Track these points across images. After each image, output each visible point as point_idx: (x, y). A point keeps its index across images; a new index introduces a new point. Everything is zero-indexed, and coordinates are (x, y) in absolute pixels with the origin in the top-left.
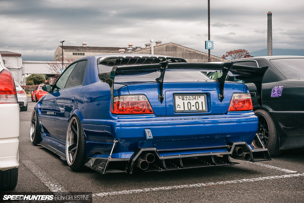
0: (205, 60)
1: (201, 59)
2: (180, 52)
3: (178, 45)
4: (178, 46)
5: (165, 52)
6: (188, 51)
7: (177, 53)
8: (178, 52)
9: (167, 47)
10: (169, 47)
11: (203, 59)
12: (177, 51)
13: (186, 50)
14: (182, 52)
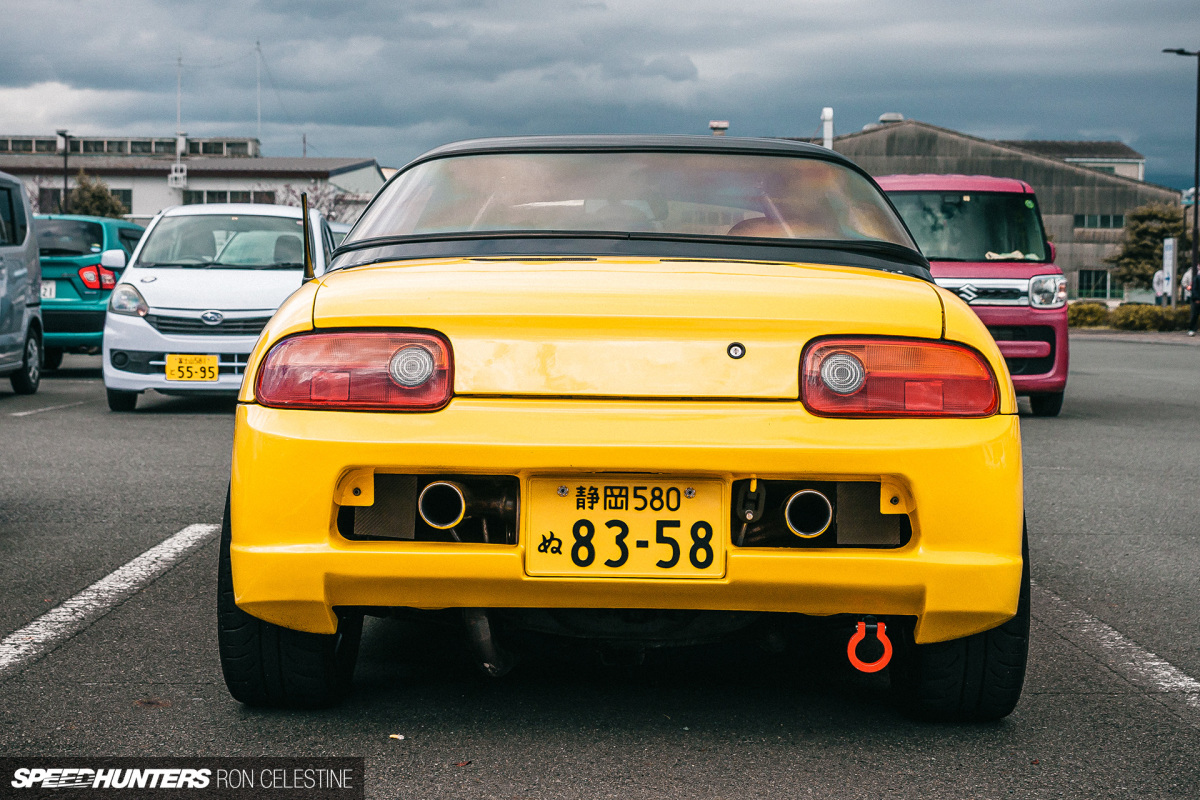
0: (1062, 191)
1: (1046, 184)
2: (949, 158)
3: (942, 130)
4: (941, 134)
5: (884, 158)
6: (984, 152)
7: (936, 161)
8: (939, 158)
9: (891, 139)
10: (901, 140)
11: (1051, 185)
12: (935, 155)
13: (977, 151)
14: (959, 157)
